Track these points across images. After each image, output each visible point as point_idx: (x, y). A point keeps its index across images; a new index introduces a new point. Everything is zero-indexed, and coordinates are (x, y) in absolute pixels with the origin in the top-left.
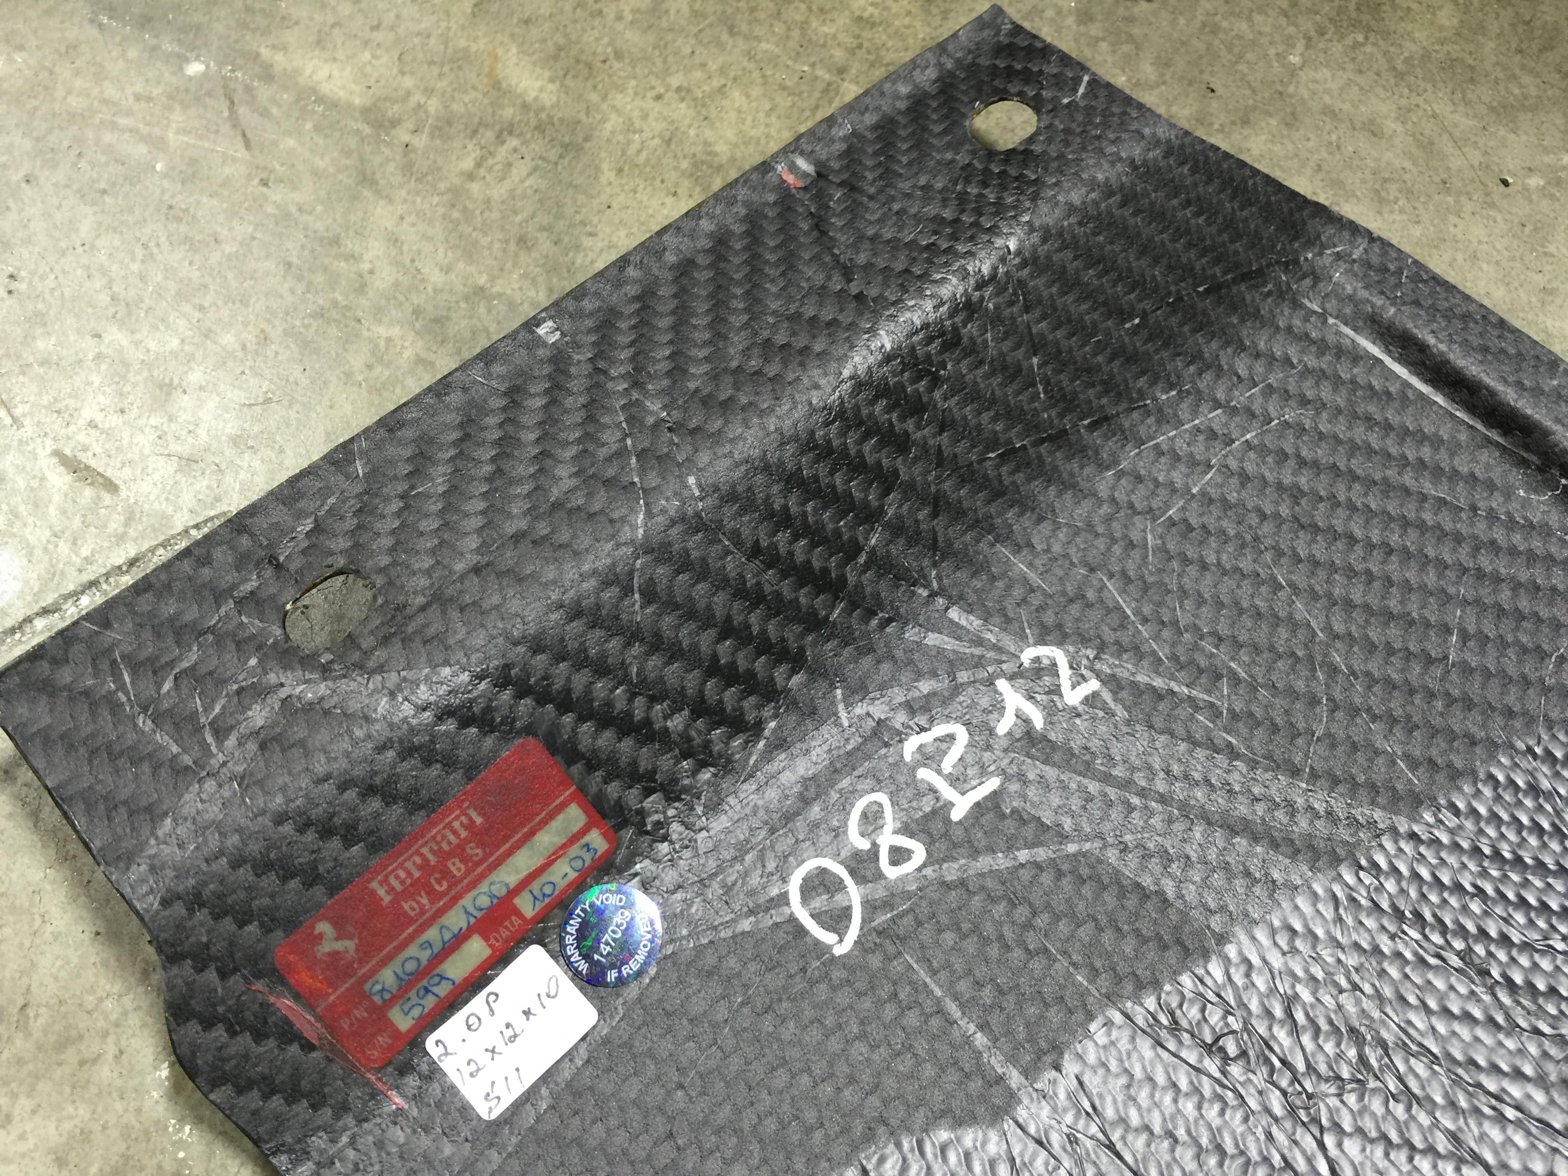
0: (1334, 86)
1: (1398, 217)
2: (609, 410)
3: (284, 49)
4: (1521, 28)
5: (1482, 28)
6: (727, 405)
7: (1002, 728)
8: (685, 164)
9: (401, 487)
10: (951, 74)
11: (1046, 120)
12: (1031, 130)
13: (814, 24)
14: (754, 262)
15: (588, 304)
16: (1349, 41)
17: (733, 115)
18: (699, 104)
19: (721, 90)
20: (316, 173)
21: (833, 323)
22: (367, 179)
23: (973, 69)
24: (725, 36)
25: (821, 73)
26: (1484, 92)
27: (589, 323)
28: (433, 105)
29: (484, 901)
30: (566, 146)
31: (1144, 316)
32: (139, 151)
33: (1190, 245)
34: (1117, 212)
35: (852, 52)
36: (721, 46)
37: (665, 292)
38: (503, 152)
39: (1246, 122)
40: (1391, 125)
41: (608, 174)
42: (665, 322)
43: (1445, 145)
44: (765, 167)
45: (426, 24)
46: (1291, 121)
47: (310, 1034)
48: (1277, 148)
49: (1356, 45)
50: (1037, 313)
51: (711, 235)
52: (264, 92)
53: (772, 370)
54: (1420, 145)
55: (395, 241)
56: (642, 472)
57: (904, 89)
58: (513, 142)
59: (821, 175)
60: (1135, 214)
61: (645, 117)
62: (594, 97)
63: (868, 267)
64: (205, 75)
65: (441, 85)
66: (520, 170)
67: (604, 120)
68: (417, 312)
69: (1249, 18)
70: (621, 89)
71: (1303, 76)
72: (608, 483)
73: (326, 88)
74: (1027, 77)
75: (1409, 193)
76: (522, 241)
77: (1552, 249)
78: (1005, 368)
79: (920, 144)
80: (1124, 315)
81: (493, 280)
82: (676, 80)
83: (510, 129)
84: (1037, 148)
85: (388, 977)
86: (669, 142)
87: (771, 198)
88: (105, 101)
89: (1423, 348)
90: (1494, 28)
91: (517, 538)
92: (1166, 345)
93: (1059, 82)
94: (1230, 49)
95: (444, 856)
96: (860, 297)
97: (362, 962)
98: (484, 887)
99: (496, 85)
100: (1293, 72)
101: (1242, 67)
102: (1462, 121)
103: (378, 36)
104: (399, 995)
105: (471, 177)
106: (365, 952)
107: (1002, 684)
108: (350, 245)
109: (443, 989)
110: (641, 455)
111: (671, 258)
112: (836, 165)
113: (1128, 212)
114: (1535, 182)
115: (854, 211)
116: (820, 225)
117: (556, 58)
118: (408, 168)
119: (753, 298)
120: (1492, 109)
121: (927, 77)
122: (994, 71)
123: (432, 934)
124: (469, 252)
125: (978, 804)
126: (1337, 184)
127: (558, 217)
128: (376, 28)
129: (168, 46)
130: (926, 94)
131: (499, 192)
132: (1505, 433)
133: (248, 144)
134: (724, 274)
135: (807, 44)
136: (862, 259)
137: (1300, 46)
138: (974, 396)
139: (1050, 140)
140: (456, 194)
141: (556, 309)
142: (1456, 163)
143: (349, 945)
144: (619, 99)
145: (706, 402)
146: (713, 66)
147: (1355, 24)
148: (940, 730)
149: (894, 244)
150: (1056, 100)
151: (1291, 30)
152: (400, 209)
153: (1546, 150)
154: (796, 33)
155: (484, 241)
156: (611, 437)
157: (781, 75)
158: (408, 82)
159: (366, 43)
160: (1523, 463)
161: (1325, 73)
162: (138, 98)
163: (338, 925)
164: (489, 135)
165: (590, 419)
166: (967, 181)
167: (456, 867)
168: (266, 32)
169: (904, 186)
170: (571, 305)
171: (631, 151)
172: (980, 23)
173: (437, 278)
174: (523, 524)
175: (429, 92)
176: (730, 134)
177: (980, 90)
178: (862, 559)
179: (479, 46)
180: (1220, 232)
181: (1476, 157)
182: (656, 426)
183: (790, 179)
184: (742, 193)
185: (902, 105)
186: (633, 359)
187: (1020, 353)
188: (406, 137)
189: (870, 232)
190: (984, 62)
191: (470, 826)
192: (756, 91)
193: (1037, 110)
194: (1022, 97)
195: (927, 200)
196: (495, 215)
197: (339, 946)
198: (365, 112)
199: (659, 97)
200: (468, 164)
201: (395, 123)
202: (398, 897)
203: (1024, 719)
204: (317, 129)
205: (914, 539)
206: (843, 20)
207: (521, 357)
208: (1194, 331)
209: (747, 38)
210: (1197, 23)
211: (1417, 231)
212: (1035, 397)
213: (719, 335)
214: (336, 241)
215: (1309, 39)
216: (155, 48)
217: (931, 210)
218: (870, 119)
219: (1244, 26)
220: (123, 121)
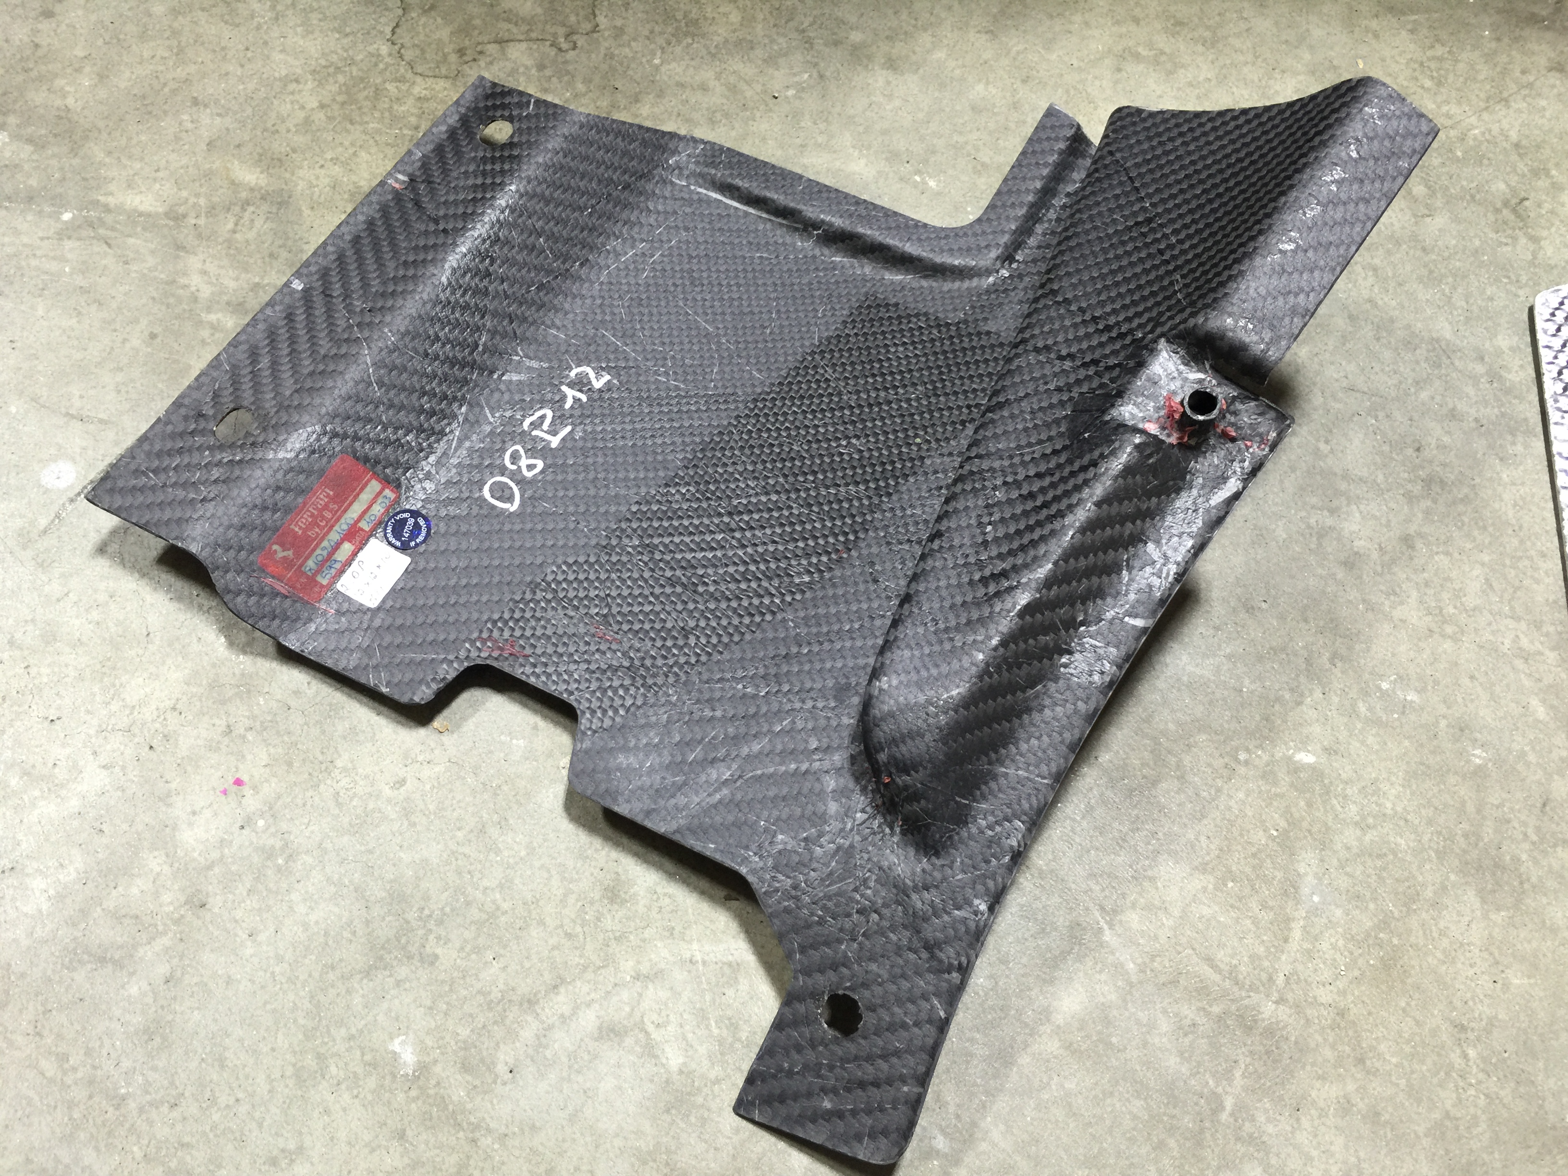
0: (679, 70)
1: (722, 129)
2: (337, 311)
3: (112, 194)
4: (775, 13)
5: (754, 18)
6: (393, 293)
7: (568, 406)
8: (346, 196)
9: (249, 369)
10: (465, 115)
11: (517, 125)
12: (510, 132)
13: (395, 107)
14: (389, 228)
15: (313, 269)
16: (684, 43)
17: (364, 165)
18: (345, 164)
19: (355, 154)
20: (153, 252)
21: (435, 245)
22: (180, 247)
23: (476, 109)
24: (349, 126)
25: (405, 132)
26: (759, 52)
27: (316, 277)
28: (202, 201)
29: (345, 527)
30: (280, 204)
31: (593, 207)
32: (54, 266)
33: (607, 168)
34: (563, 161)
35: (419, 117)
36: (348, 131)
37: (349, 253)
38: (247, 215)
39: (637, 101)
40: (712, 83)
41: (307, 212)
42: (353, 267)
43: (742, 86)
44: (382, 184)
45: (184, 161)
46: (661, 94)
47: (283, 591)
48: (656, 110)
49: (689, 46)
50: (535, 218)
51: (365, 222)
52: (109, 219)
53: (411, 272)
54: (729, 90)
55: (204, 273)
56: (361, 332)
57: (444, 128)
58: (251, 209)
59: (412, 180)
60: (573, 160)
61: (318, 178)
62: (287, 175)
63: (445, 216)
64: (73, 218)
65: (203, 190)
66: (259, 222)
67: (296, 185)
68: (228, 303)
69: (629, 45)
70: (301, 168)
71: (663, 69)
72: (347, 340)
73: (142, 208)
74: (503, 106)
75: (727, 115)
76: (271, 255)
77: (803, 124)
78: (527, 247)
79: (458, 154)
80: (581, 209)
81: (262, 278)
82: (329, 156)
83: (248, 203)
84: (516, 140)
85: (311, 564)
86: (334, 187)
87: (390, 197)
88: (25, 245)
89: (738, 189)
90: (761, 16)
91: (312, 374)
92: (609, 218)
93: (520, 105)
94: (621, 64)
95: (320, 511)
96: (445, 231)
97: (298, 559)
98: (343, 520)
99: (233, 183)
100: (657, 68)
101: (630, 72)
102: (748, 71)
103: (160, 174)
104: (318, 571)
105: (234, 232)
106: (298, 555)
107: (564, 388)
108: (183, 281)
109: (338, 566)
110: (359, 325)
111: (348, 238)
112: (418, 173)
113: (569, 159)
114: (791, 92)
115: (432, 192)
116: (417, 204)
117: (260, 161)
118: (199, 236)
119: (393, 245)
120: (764, 61)
121: (453, 120)
122: (487, 108)
123: (325, 543)
124: (246, 268)
125: (563, 439)
126: (688, 120)
127: (288, 238)
128: (157, 171)
129: (48, 209)
130: (456, 128)
131: (251, 235)
132: (785, 218)
133: (109, 245)
134: (376, 238)
135: (395, 119)
136: (441, 213)
137: (659, 53)
138: (513, 263)
139: (521, 134)
140: (229, 243)
141: (298, 274)
142: (749, 93)
143: (290, 553)
144: (301, 173)
145: (383, 295)
146: (347, 143)
147: (686, 34)
148: (539, 414)
149: (456, 203)
150: (520, 114)
151: (653, 46)
152: (201, 257)
153: (795, 75)
154: (387, 114)
155: (252, 261)
156: (342, 323)
157: (384, 138)
158: (185, 194)
159: (155, 180)
160: (796, 229)
161: (674, 65)
162: (42, 239)
163: (282, 545)
164: (237, 209)
165: (330, 317)
166: (485, 164)
167: (328, 515)
168: (99, 187)
169: (455, 174)
170: (305, 271)
171: (315, 197)
172: (475, 86)
173: (232, 285)
174: (311, 368)
175: (197, 195)
176: (366, 175)
177: (480, 119)
178: (480, 348)
179: (217, 164)
180: (621, 158)
181: (758, 88)
182: (362, 311)
183: (397, 186)
184: (374, 198)
185: (445, 136)
186: (343, 286)
187: (532, 238)
188: (193, 221)
189: (443, 199)
190: (481, 105)
191: (328, 496)
192: (373, 150)
193: (512, 122)
194: (503, 117)
195: (467, 178)
196: (253, 247)
197: (285, 554)
198: (167, 215)
199: (322, 166)
200: (230, 226)
201: (184, 216)
202: (305, 531)
203: (576, 400)
204: (144, 229)
205: (505, 335)
206: (410, 101)
207: (287, 300)
208: (622, 210)
209: (361, 124)
210: (602, 55)
211: (733, 134)
212: (547, 257)
213: (380, 264)
214: (174, 282)
215: (663, 49)
216: (40, 212)
217: (470, 182)
218: (430, 147)
219: (627, 50)
220: (39, 253)
